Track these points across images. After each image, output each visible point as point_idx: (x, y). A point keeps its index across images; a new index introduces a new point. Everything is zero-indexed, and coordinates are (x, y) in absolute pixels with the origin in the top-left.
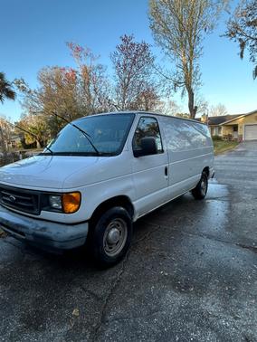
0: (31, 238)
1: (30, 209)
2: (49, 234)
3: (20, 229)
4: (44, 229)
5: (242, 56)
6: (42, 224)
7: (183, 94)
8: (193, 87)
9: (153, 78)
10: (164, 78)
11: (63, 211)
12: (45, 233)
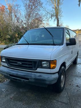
0: (33, 80)
1: (30, 68)
2: (44, 78)
3: (26, 77)
4: (40, 76)
5: (79, 6)
6: (38, 74)
7: (55, 20)
8: (59, 17)
9: (42, 12)
10: (47, 13)
11: (50, 68)
12: (41, 78)
